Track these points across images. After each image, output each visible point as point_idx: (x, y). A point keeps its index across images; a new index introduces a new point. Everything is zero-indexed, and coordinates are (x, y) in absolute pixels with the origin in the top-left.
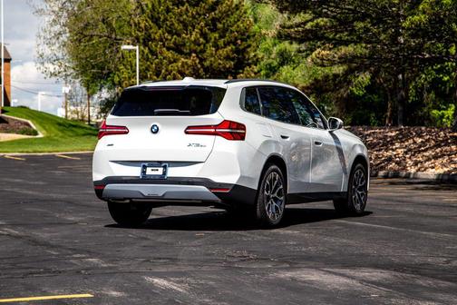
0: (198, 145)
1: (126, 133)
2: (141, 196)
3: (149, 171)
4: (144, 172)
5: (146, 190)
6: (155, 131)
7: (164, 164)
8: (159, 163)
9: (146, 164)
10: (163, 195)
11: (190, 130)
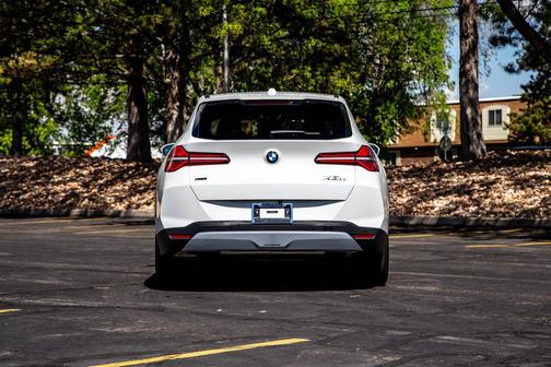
0: (335, 178)
1: (227, 162)
2: (254, 248)
3: (264, 214)
4: (256, 215)
5: (261, 238)
6: (272, 159)
7: (285, 204)
8: (279, 203)
9: (260, 204)
10: (287, 246)
11: (321, 159)
